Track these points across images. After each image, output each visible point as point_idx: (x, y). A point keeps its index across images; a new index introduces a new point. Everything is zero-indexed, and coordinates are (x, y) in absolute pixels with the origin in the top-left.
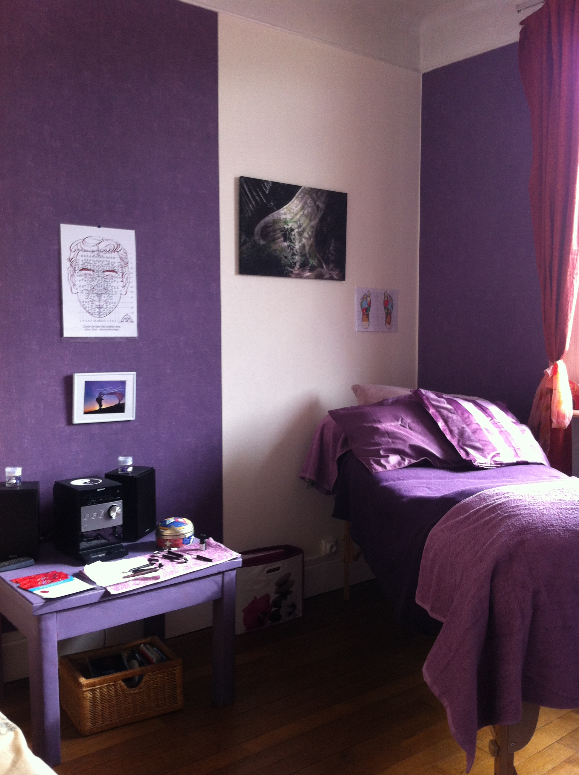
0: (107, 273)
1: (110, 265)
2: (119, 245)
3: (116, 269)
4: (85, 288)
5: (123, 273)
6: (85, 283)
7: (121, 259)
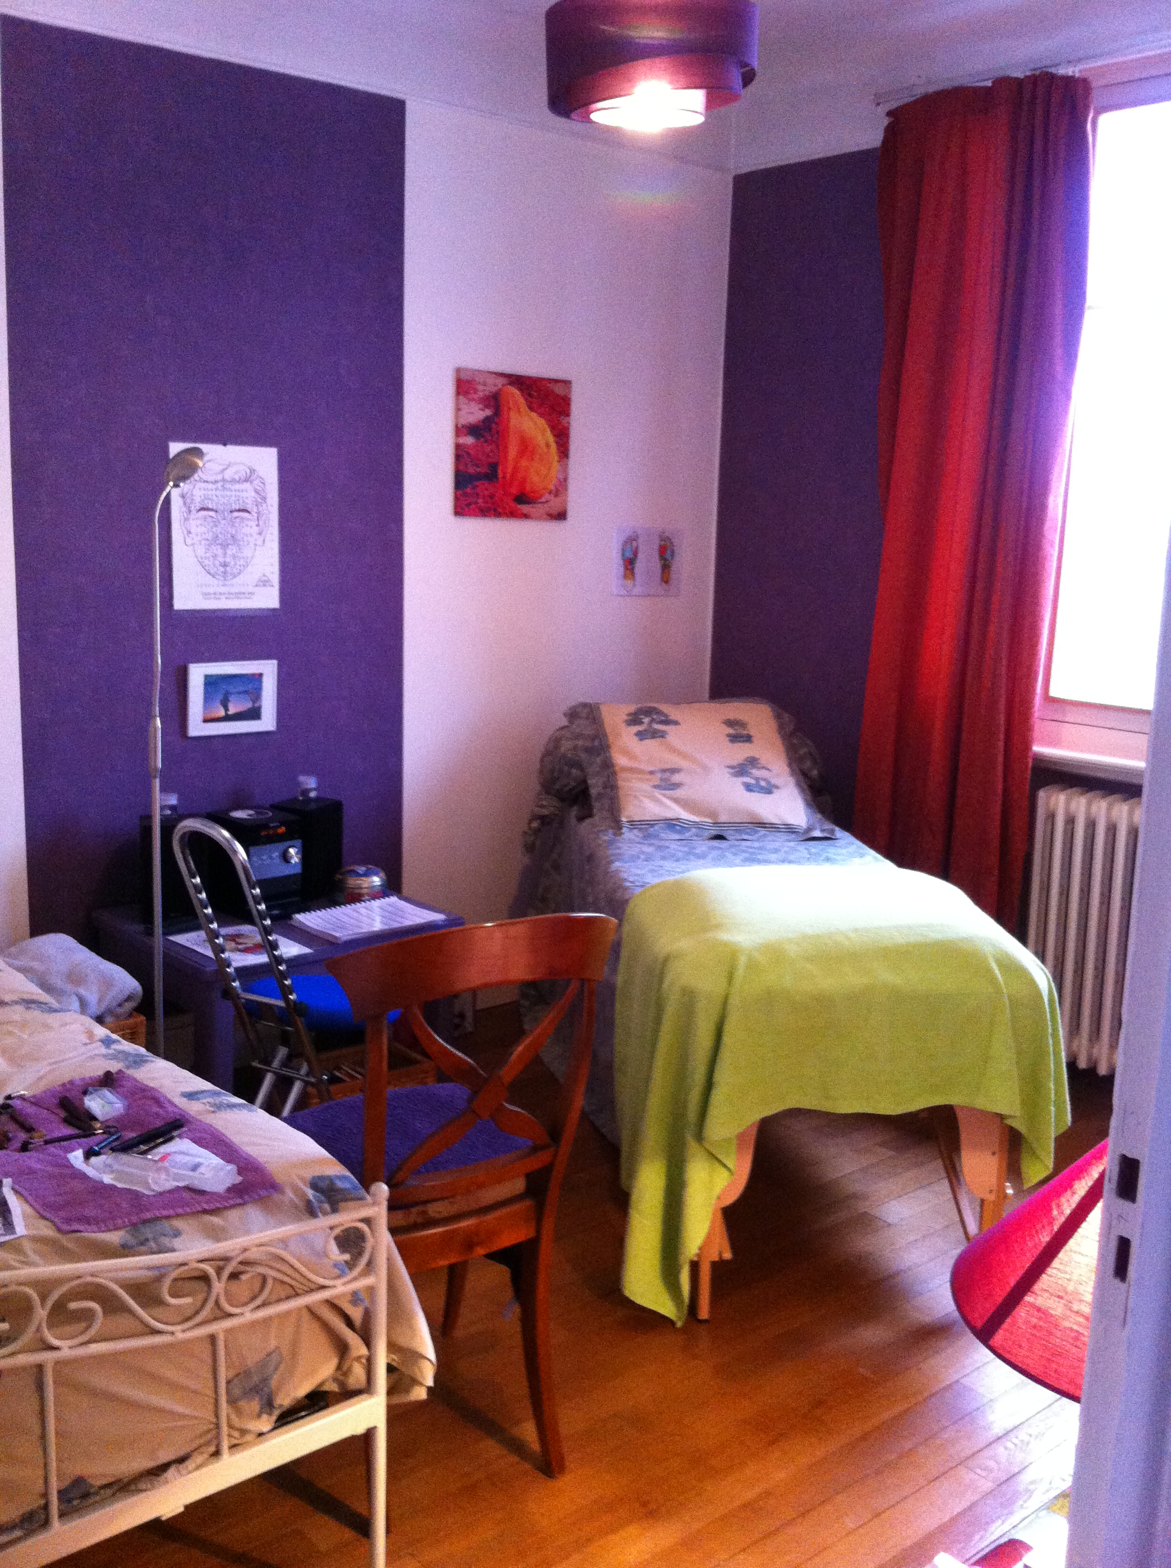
0: (236, 514)
1: (241, 502)
2: (252, 471)
3: (249, 507)
4: (204, 536)
5: (258, 513)
6: (204, 529)
7: (256, 491)
